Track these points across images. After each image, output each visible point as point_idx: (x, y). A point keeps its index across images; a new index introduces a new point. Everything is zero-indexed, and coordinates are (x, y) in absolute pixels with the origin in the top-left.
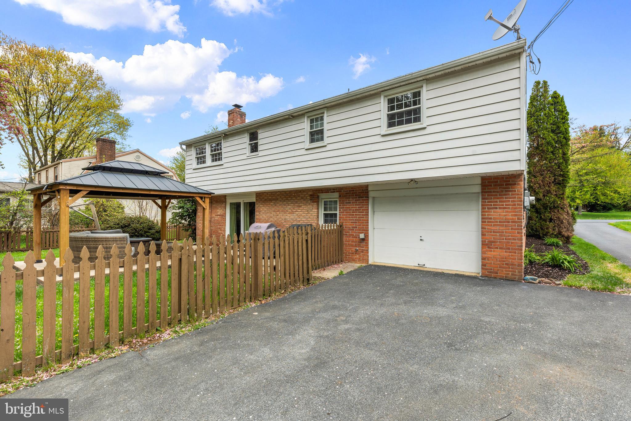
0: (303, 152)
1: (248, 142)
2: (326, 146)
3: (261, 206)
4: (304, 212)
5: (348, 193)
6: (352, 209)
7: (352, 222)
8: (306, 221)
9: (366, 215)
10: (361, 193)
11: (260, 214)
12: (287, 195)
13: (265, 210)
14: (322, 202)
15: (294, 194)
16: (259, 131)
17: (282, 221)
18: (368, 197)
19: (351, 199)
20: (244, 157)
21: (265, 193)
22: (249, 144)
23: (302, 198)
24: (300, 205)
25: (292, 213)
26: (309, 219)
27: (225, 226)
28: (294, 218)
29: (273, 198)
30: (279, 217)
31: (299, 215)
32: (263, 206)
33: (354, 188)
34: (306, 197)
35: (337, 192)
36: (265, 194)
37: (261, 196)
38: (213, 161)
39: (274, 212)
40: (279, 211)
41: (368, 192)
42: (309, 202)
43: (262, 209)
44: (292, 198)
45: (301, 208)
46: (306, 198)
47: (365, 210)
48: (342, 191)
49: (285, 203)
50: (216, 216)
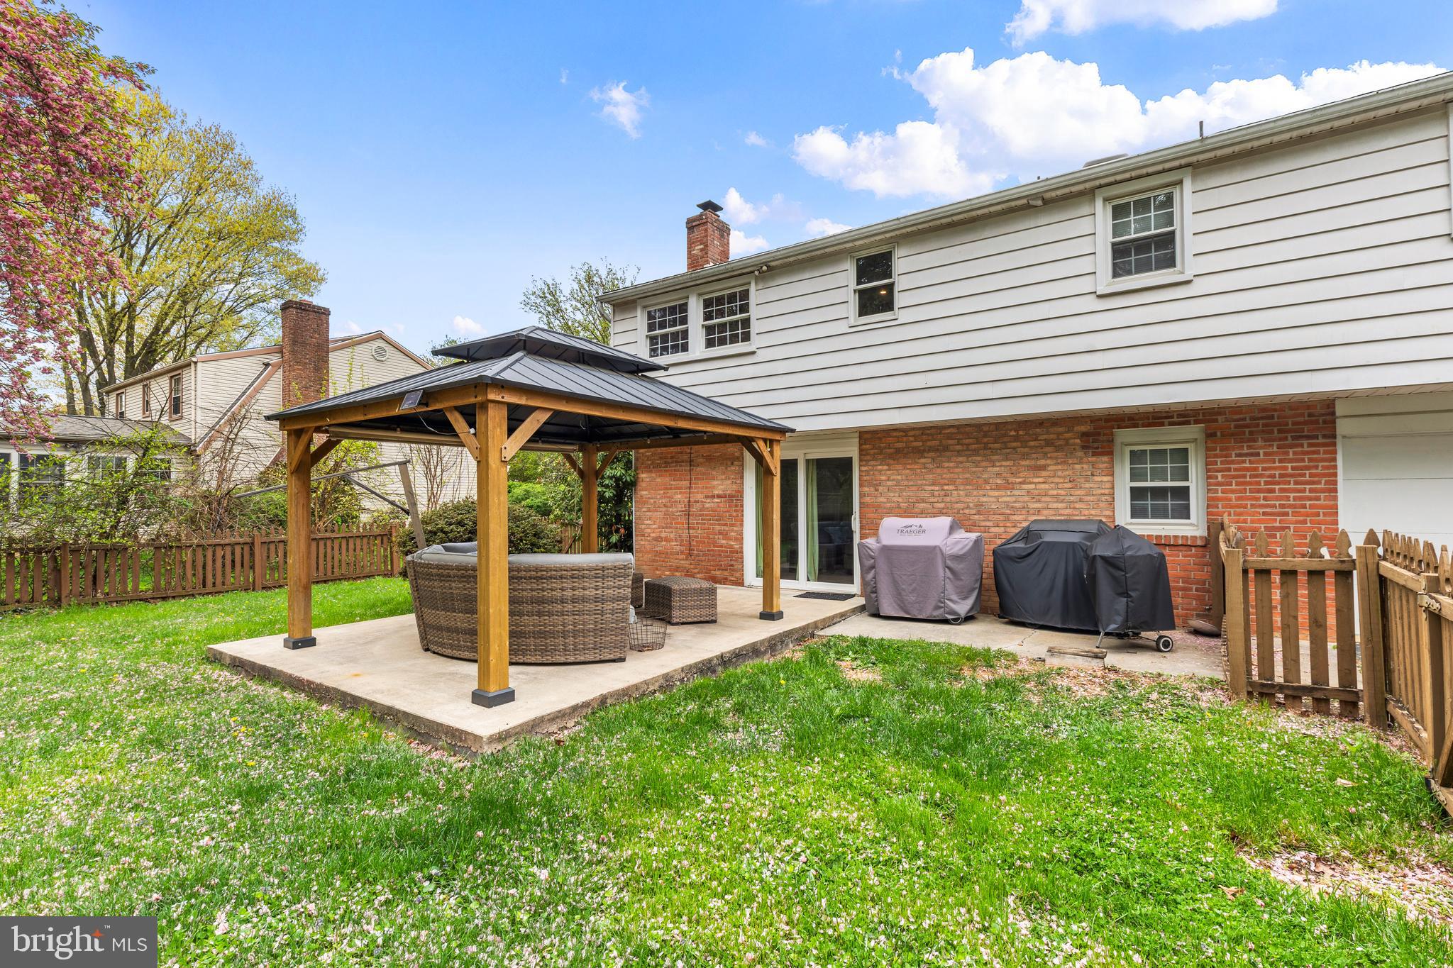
0: (1092, 304)
1: (853, 285)
2: (1188, 282)
3: (880, 467)
4: (1057, 483)
5: (1247, 426)
6: (1268, 473)
7: (1264, 514)
8: (1067, 512)
9: (1330, 491)
10: (1305, 423)
11: (877, 490)
12: (985, 436)
13: (898, 481)
14: (1122, 454)
15: (1013, 433)
16: (899, 253)
17: (967, 511)
18: (1335, 437)
19: (1260, 443)
20: (842, 327)
21: (895, 430)
22: (855, 291)
23: (1049, 443)
24: (1042, 462)
25: (1009, 486)
26: (1077, 506)
27: (742, 525)
28: (1015, 502)
29: (929, 443)
30: (954, 499)
31: (1036, 492)
32: (889, 470)
33: (1275, 410)
34: (1067, 440)
35: (1197, 422)
36: (895, 434)
37: (880, 439)
38: (710, 344)
39: (934, 484)
40: (952, 482)
41: (1334, 422)
42: (1080, 454)
43: (883, 478)
44: (1005, 443)
45: (1044, 473)
46: (1067, 444)
47: (1324, 475)
48: (1220, 418)
49: (979, 458)
50: (707, 497)
